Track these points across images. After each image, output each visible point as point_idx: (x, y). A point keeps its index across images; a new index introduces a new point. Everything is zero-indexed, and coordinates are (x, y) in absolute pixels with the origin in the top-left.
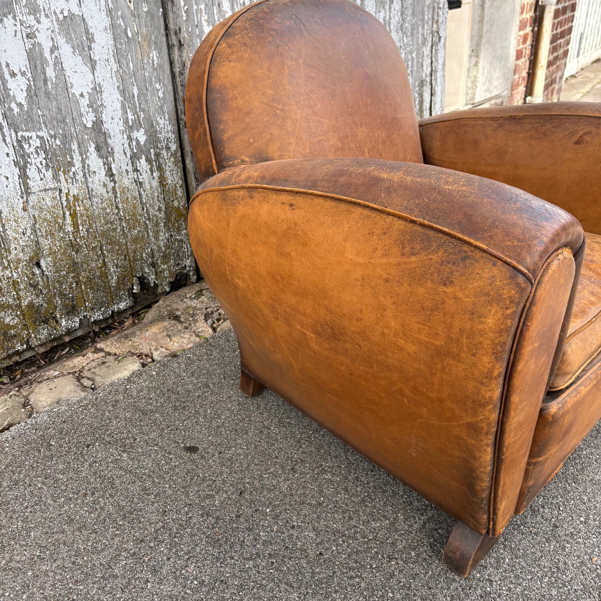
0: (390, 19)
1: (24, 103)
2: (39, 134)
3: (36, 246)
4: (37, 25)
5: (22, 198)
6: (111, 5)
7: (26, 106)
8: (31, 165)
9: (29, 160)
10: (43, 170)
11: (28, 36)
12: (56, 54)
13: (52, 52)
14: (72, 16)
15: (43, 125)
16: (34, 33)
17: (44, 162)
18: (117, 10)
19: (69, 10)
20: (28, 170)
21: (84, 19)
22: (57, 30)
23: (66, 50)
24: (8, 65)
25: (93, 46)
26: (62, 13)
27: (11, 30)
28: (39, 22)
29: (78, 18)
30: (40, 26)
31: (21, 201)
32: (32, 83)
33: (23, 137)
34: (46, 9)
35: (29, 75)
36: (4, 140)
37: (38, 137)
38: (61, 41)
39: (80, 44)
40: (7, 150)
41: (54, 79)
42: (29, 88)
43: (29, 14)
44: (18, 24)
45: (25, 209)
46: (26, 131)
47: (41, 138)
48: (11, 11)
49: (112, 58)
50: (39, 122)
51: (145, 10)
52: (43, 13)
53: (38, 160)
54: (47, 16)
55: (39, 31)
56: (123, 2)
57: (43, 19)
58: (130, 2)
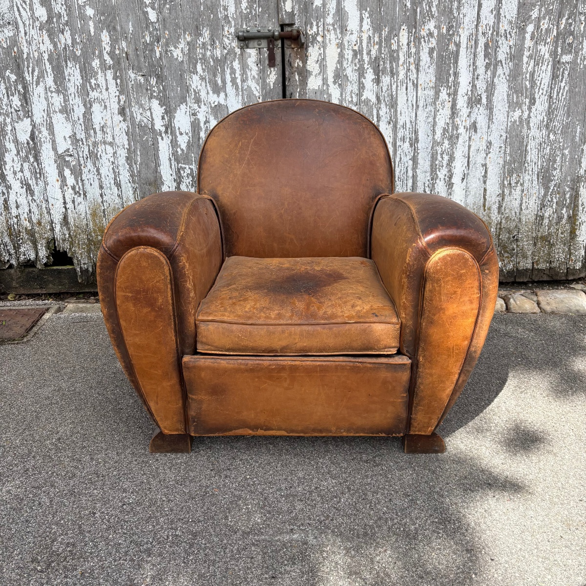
0: (529, 117)
1: (185, 149)
2: (190, 167)
4: (198, 109)
6: (246, 100)
7: (185, 151)
8: (183, 183)
9: (182, 180)
10: (190, 187)
11: (192, 114)
12: (207, 125)
13: (205, 123)
14: (219, 105)
15: (193, 162)
16: (196, 113)
17: (191, 182)
18: (249, 103)
19: (219, 102)
20: (181, 185)
21: (227, 107)
22: (210, 112)
23: (213, 123)
24: (179, 128)
26: (214, 103)
27: (183, 111)
28: (200, 107)
29: (223, 106)
30: (200, 110)
32: (191, 139)
33: (181, 167)
34: (205, 101)
35: (190, 135)
36: (171, 167)
37: (189, 168)
38: (212, 118)
40: (171, 172)
41: (204, 138)
42: (189, 142)
43: (195, 103)
44: (188, 108)
46: (184, 164)
47: (191, 169)
48: (186, 101)
50: (192, 160)
52: (203, 103)
53: (188, 181)
54: (205, 104)
55: (199, 112)
56: (254, 98)
57: (202, 106)
58: (259, 98)
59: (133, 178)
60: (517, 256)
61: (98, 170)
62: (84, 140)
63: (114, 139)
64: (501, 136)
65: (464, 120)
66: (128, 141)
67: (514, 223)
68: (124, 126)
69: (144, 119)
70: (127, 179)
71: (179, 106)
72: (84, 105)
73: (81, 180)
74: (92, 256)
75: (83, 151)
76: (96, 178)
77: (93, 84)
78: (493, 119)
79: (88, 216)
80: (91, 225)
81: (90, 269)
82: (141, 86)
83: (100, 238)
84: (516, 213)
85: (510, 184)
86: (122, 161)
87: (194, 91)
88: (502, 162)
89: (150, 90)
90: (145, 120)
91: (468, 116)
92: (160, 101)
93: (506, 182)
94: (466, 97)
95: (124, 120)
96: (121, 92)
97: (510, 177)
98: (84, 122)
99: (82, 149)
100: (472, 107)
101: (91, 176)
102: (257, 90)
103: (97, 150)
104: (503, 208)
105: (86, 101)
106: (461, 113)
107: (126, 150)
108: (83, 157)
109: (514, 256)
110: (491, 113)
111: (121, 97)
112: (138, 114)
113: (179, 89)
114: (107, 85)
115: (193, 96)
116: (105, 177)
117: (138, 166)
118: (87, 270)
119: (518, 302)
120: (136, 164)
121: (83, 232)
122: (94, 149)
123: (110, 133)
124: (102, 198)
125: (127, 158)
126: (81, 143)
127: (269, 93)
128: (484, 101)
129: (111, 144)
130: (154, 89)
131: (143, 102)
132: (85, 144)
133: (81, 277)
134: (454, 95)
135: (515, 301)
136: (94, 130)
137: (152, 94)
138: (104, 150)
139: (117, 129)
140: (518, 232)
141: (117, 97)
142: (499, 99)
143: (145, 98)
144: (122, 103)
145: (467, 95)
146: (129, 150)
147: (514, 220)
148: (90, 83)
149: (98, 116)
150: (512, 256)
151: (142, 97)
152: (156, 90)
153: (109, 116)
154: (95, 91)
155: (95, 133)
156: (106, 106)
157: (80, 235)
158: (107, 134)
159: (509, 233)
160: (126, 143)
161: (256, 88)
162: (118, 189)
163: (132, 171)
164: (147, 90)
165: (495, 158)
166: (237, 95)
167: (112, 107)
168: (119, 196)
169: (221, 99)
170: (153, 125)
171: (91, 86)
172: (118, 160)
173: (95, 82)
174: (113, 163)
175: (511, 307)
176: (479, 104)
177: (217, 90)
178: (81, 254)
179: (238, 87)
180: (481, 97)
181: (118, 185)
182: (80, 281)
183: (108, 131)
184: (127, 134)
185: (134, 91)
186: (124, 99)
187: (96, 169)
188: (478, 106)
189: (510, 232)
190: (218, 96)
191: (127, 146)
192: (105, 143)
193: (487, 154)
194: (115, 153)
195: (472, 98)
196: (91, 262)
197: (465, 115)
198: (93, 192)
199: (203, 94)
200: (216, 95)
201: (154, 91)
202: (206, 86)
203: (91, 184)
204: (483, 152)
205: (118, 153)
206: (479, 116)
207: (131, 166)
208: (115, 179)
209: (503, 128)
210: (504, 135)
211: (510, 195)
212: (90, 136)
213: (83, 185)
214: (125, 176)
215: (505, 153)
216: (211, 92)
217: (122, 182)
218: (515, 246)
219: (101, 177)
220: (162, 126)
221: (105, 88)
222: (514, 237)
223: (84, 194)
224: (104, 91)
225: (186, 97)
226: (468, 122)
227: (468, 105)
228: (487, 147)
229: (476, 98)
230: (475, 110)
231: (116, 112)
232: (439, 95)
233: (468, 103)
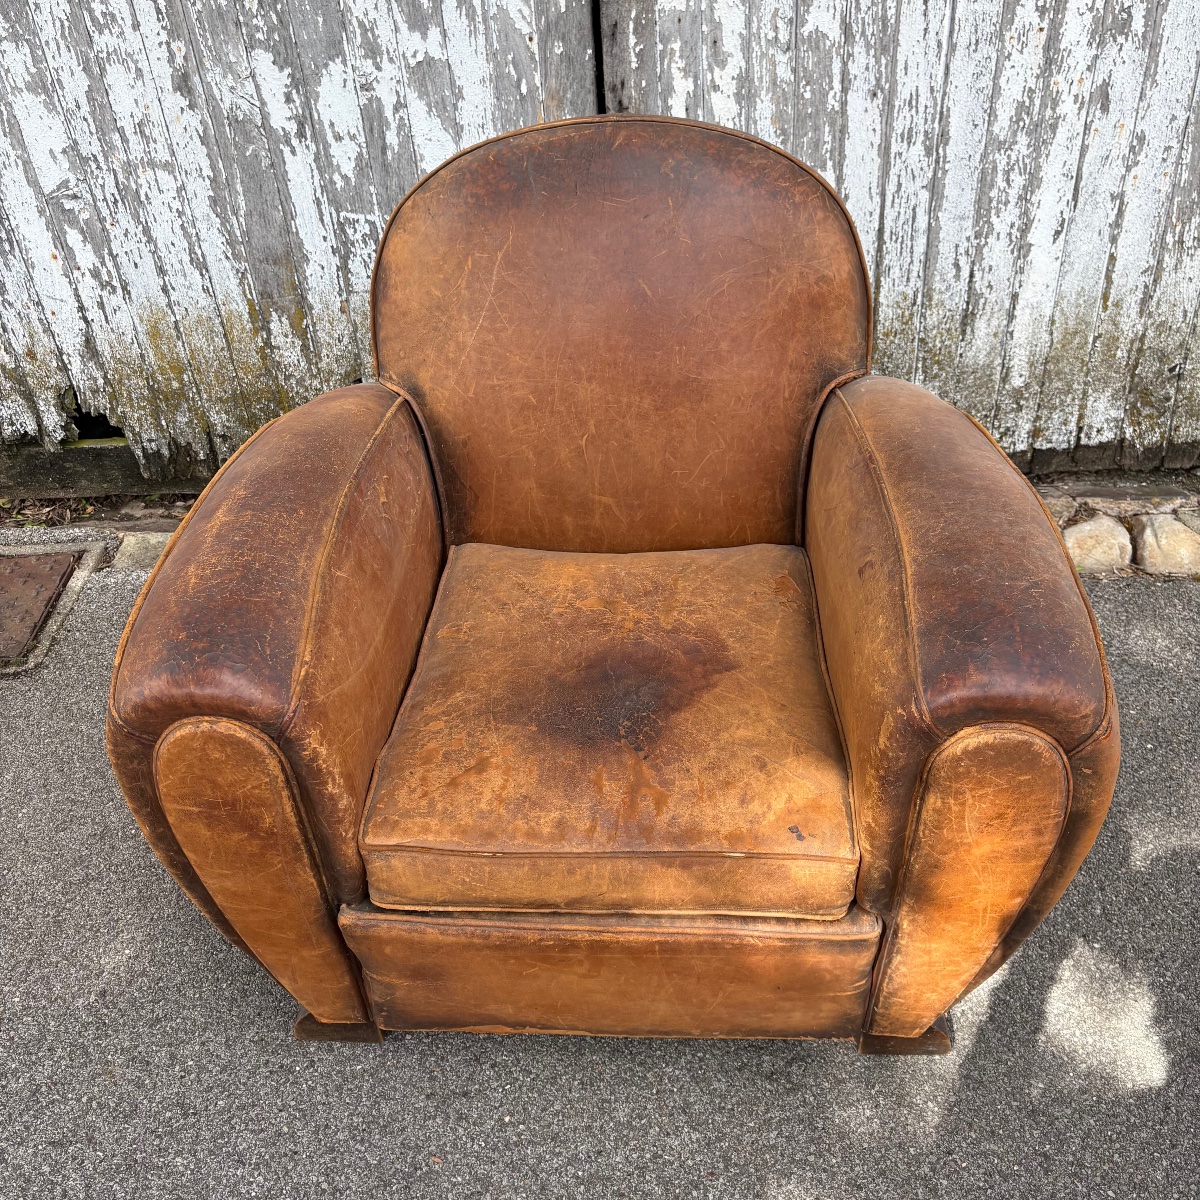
1: (350, 175)
2: (369, 217)
3: (355, 360)
4: (376, 72)
5: (340, 295)
6: (496, 45)
7: (353, 180)
8: (355, 256)
9: (353, 249)
11: (362, 87)
12: (401, 113)
13: (396, 109)
14: (429, 61)
15: (376, 207)
16: (371, 84)
18: (505, 52)
19: (426, 53)
20: (350, 262)
21: (449, 66)
22: (406, 80)
23: (417, 107)
24: (332, 125)
25: (460, 104)
26: (414, 56)
27: (338, 78)
28: (379, 68)
29: (439, 64)
30: (380, 74)
31: (338, 299)
32: (364, 151)
33: (346, 219)
34: (391, 50)
35: (362, 139)
36: (322, 221)
37: (367, 221)
38: (412, 96)
39: (440, 100)
40: (324, 233)
41: (396, 148)
42: (359, 157)
43: (366, 57)
44: (349, 70)
45: (342, 310)
46: (352, 211)
47: (372, 224)
48: (341, 53)
49: (491, 123)
50: (371, 202)
51: (559, 52)
52: (385, 56)
53: (365, 252)
54: (391, 60)
55: (378, 82)
56: (518, 39)
57: (385, 64)
58: (531, 39)
59: (233, 249)
60: (1174, 412)
61: (146, 231)
62: (101, 158)
63: (173, 154)
64: (1174, 118)
65: (1076, 78)
66: (210, 158)
67: (1178, 338)
68: (192, 120)
69: (240, 101)
70: (219, 252)
71: (326, 66)
72: (84, 69)
73: (111, 253)
74: (163, 423)
75: (103, 186)
76: (145, 251)
77: (98, 14)
78: (1156, 73)
79: (141, 337)
80: (151, 357)
81: (165, 452)
82: (221, 15)
83: (175, 385)
84: (1185, 312)
85: (1181, 242)
86: (201, 207)
87: (361, 24)
88: (1165, 186)
89: (247, 25)
90: (245, 106)
91: (1089, 69)
92: (277, 54)
93: (1169, 239)
94: (1089, 17)
95: (192, 106)
96: (173, 33)
97: (1184, 224)
98: (93, 113)
99: (100, 181)
100: (1102, 44)
101: (131, 245)
102: (524, 18)
103: (136, 182)
104: (1154, 302)
105: (88, 60)
106: (1071, 61)
107: (208, 182)
108: (105, 200)
109: (1168, 414)
110: (1153, 57)
111: (174, 46)
112: (225, 90)
113: (320, 20)
114: (134, 15)
115: (359, 39)
116: (167, 247)
117: (242, 220)
118: (158, 454)
119: (1163, 542)
120: (236, 214)
121: (135, 372)
122: (128, 179)
123: (161, 140)
124: (169, 297)
125: (214, 202)
126: (94, 166)
127: (557, 23)
128: (1138, 24)
129: (167, 167)
130: (255, 21)
131: (233, 59)
132: (105, 167)
133: (147, 468)
134: (1057, 12)
135: (1156, 536)
136: (121, 131)
137: (251, 37)
138: (153, 183)
139: (176, 130)
140: (1186, 358)
141: (164, 46)
142: (1180, 20)
143: (236, 47)
144: (179, 60)
145: (1091, 10)
146: (214, 181)
147: (1178, 330)
148: (91, 11)
149: (124, 99)
150: (1162, 414)
151: (227, 43)
152: (261, 24)
153: (152, 95)
154: (106, 31)
155: (124, 140)
156: (139, 71)
157: (129, 380)
158: (155, 142)
159: (1161, 361)
160: (205, 163)
161: (520, 11)
162: (202, 275)
163: (229, 232)
164: (238, 24)
165: (1150, 178)
166: (473, 32)
167: (155, 74)
168: (205, 290)
169: (432, 45)
170: (265, 117)
171: (94, 19)
172: (193, 206)
173: (103, 7)
174: (180, 214)
175: (1146, 554)
176: (1121, 33)
177: (419, 22)
178: (139, 419)
179: (474, 11)
180: (1130, 15)
181: (202, 266)
182: (146, 476)
183: (156, 133)
184: (204, 140)
185: (204, 30)
186: (184, 49)
187: (140, 227)
188: (1121, 39)
189: (1163, 357)
190: (424, 36)
191: (207, 172)
192: (152, 164)
193: (1128, 169)
194: (182, 188)
195: (1104, 18)
196: (164, 437)
197: (1082, 67)
198: (144, 281)
199: (384, 33)
200: (417, 35)
201: (258, 28)
202: (390, 10)
203: (136, 264)
204: (1120, 161)
205: (188, 188)
206: (1120, 67)
207: (224, 221)
208: (191, 251)
209: (1180, 97)
210: (1182, 116)
211: (1176, 268)
212: (112, 147)
213: (117, 266)
214: (213, 245)
215: (1178, 164)
216: (403, 27)
217: (208, 259)
218: (1172, 392)
219: (156, 246)
220: (290, 119)
221: (129, 22)
222: (1172, 370)
223: (124, 288)
224: (128, 30)
225: (341, 42)
226: (1087, 84)
227: (1093, 37)
228: (1132, 148)
229: (1115, 17)
230: (1111, 50)
231: (168, 85)
232: (1014, 14)
233: (1093, 34)
